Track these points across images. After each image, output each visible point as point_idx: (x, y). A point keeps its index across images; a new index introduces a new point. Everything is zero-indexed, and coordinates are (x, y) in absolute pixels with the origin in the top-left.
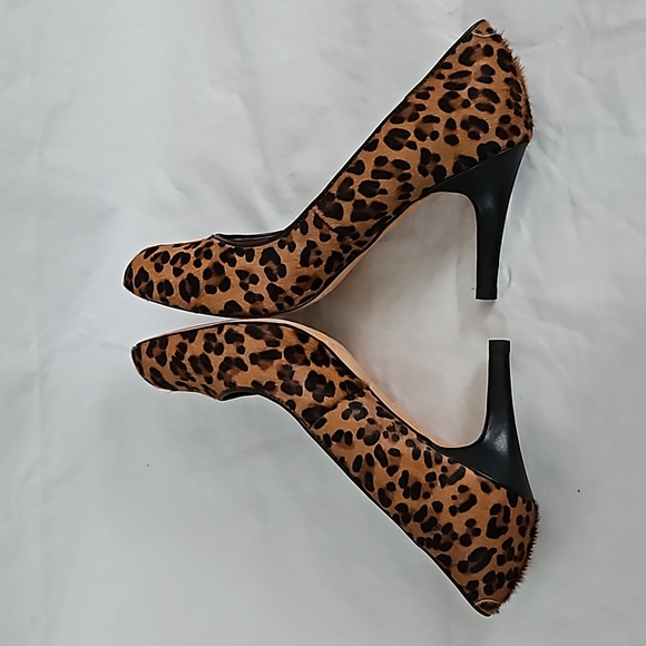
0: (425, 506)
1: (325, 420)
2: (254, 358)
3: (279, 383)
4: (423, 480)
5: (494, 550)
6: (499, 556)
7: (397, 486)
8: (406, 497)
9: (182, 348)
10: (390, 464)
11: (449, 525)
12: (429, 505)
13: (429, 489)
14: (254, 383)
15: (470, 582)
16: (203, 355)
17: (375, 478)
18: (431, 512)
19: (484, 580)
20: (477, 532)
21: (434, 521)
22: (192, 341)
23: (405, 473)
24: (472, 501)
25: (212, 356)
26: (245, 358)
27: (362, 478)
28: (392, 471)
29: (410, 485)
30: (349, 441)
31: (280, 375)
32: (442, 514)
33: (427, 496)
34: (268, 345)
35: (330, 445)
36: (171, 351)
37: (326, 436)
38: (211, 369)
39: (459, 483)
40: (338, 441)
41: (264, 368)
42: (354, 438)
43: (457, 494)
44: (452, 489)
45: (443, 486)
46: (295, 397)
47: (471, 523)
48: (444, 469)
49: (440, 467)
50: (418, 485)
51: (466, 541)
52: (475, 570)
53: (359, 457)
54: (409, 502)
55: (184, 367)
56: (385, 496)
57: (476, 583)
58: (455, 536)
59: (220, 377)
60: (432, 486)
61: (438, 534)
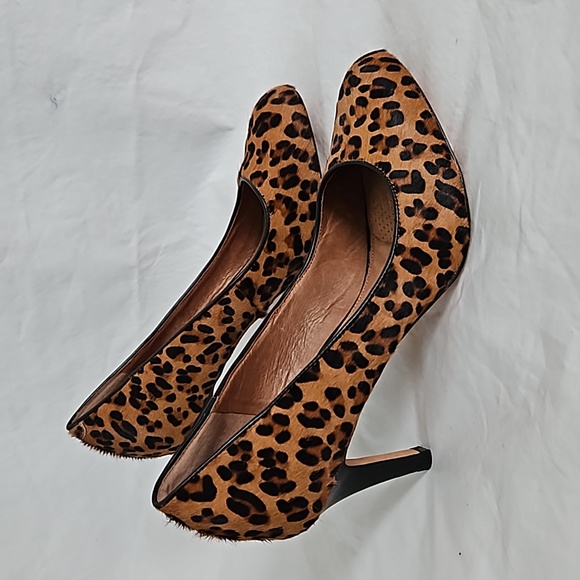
0: (171, 387)
1: (242, 299)
2: (296, 231)
3: (274, 255)
4: (193, 384)
5: (134, 441)
6: (128, 444)
7: (187, 364)
8: (178, 372)
9: (303, 157)
10: (206, 357)
11: (155, 408)
12: (172, 391)
13: (186, 389)
14: (274, 231)
15: (102, 420)
16: (298, 179)
17: (194, 344)
18: (166, 393)
19: (104, 431)
20: (150, 429)
21: (158, 395)
22: (311, 167)
23: (199, 370)
24: (176, 423)
25: (298, 188)
26: (297, 223)
27: (192, 333)
28: (201, 359)
29: (189, 374)
30: (225, 321)
31: (281, 255)
32: (165, 402)
33: (180, 388)
34: (306, 242)
35: (221, 304)
36: (299, 142)
37: (229, 300)
38: (286, 187)
39: (190, 410)
40: (225, 311)
41: (287, 240)
42: (228, 325)
43: (182, 411)
44: (185, 407)
45: (188, 399)
46: (262, 269)
47: (159, 424)
48: (201, 397)
49: (202, 393)
50: (189, 380)
51: (142, 420)
52: (114, 425)
53: (211, 331)
54: (174, 375)
55: (286, 157)
56: (178, 354)
57: (102, 425)
58: (146, 411)
59: (278, 196)
60: (188, 392)
61: (146, 398)
